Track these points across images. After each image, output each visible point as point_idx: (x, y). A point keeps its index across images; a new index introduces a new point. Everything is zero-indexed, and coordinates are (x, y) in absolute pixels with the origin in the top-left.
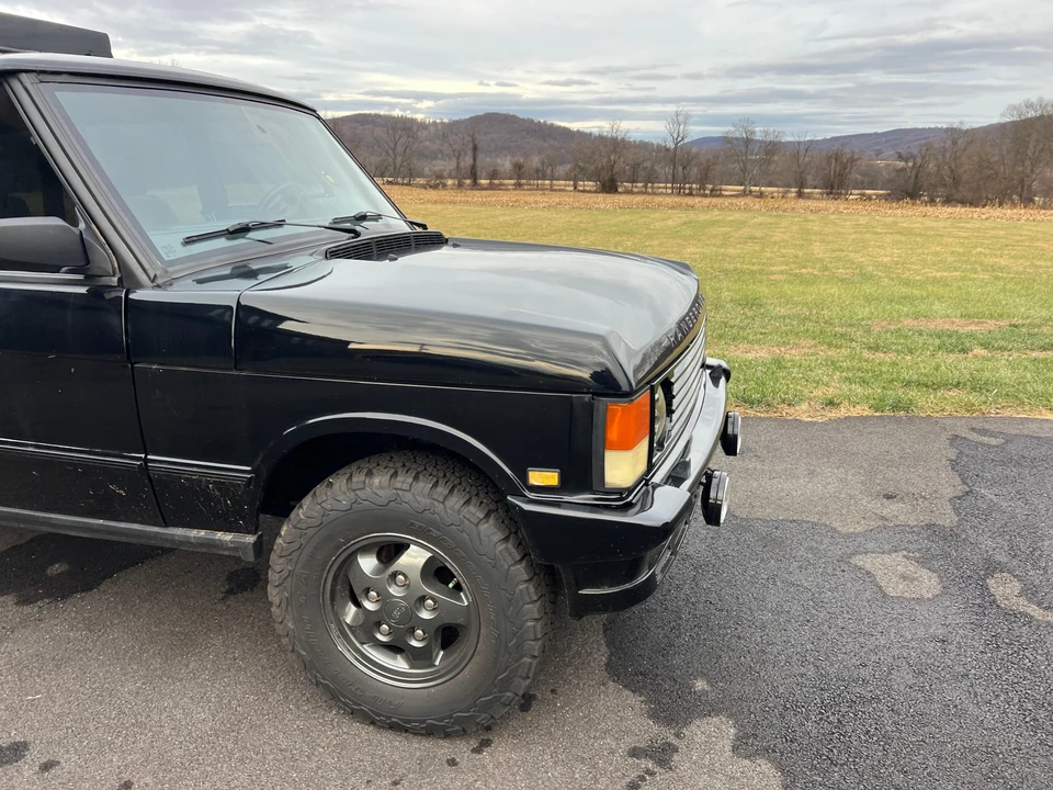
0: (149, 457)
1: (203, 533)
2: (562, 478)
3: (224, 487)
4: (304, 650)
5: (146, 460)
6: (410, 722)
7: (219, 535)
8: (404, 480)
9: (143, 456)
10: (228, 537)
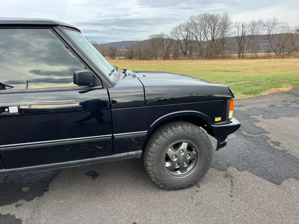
0: (114, 135)
1: (125, 154)
2: (222, 119)
3: (137, 138)
4: (159, 176)
5: (113, 136)
6: (185, 186)
7: (130, 153)
8: (185, 127)
9: (111, 135)
10: (134, 153)
